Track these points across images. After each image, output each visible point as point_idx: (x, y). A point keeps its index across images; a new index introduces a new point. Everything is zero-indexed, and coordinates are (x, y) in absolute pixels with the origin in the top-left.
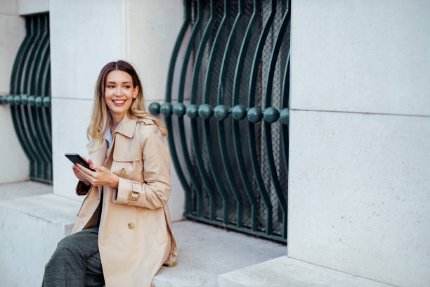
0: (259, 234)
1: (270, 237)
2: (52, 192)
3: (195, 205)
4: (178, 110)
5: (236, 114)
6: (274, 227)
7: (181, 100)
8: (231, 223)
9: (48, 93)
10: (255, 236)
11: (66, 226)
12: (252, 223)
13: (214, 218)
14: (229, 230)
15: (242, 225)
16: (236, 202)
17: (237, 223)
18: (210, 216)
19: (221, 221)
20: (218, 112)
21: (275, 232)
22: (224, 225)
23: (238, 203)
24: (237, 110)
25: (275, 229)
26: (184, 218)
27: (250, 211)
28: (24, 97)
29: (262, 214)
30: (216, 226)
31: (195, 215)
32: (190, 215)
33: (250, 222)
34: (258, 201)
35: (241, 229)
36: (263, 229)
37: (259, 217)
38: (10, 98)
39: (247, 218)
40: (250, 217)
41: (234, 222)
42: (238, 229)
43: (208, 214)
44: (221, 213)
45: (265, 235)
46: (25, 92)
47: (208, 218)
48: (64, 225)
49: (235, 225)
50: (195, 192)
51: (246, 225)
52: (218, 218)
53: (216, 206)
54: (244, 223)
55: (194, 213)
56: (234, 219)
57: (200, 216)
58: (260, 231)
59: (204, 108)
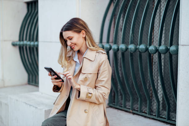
0: (152, 117)
1: (159, 119)
2: (38, 91)
3: (114, 99)
4: (107, 48)
5: (141, 49)
6: (160, 113)
7: (108, 42)
8: (134, 110)
9: (37, 40)
10: (149, 118)
11: (45, 111)
12: (148, 111)
13: (125, 107)
14: (134, 114)
15: (141, 111)
16: (138, 99)
17: (139, 110)
18: (123, 106)
19: (129, 109)
20: (131, 48)
21: (161, 116)
22: (131, 111)
23: (139, 99)
24: (142, 47)
25: (161, 115)
26: (108, 106)
27: (146, 103)
28: (25, 42)
29: (153, 106)
30: (126, 111)
31: (114, 105)
32: (111, 105)
33: (146, 110)
34: (151, 98)
35: (141, 114)
36: (154, 114)
37: (151, 107)
38: (18, 43)
39: (144, 107)
40: (146, 107)
41: (136, 110)
42: (139, 113)
43: (122, 105)
44: (129, 104)
45: (156, 118)
46: (26, 40)
47: (122, 107)
48: (44, 110)
49: (138, 111)
50: (114, 92)
51: (143, 111)
52: (127, 107)
53: (126, 100)
54: (142, 110)
55: (113, 103)
56: (136, 107)
57: (117, 105)
58: (152, 115)
59: (122, 46)
